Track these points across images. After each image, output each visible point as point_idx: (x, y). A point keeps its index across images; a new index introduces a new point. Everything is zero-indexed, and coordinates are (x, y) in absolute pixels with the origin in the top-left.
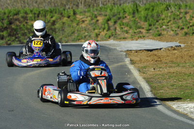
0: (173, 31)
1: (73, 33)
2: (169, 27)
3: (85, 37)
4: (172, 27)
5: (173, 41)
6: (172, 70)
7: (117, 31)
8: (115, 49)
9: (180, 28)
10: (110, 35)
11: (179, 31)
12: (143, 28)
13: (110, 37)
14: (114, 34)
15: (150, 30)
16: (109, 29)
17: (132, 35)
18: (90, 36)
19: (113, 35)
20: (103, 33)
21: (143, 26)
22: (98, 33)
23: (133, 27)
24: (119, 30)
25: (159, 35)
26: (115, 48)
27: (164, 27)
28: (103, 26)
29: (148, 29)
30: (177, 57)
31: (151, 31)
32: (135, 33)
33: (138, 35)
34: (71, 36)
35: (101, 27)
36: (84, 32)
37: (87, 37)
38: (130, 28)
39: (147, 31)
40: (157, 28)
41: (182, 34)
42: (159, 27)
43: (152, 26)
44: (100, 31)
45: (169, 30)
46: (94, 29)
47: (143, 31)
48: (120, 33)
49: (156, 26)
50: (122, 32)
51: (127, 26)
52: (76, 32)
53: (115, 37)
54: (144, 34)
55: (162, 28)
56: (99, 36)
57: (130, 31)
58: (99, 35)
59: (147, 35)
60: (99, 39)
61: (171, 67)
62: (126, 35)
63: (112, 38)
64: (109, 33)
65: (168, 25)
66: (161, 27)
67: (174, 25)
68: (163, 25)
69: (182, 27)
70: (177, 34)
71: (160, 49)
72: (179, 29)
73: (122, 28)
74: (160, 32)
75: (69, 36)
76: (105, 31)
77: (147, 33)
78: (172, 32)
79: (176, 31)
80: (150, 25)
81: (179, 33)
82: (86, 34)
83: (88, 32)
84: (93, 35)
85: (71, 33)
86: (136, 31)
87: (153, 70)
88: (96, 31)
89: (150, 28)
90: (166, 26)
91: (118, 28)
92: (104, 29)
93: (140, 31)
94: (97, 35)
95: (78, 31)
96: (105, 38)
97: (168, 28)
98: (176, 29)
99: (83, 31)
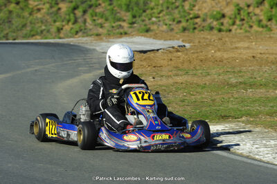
0: (166, 25)
1: (24, 26)
2: (160, 19)
3: (42, 32)
4: (164, 20)
5: (173, 40)
6: (179, 79)
7: (87, 24)
8: (94, 50)
9: (176, 21)
10: (78, 29)
11: (174, 26)
12: (124, 21)
13: (77, 33)
14: (83, 28)
15: (133, 23)
16: (75, 22)
17: (109, 31)
18: (48, 31)
19: (81, 30)
20: (67, 28)
21: (125, 18)
22: (61, 27)
23: (110, 18)
24: (90, 22)
25: (147, 31)
26: (94, 47)
27: (154, 19)
28: (67, 17)
29: (130, 22)
30: (183, 61)
31: (135, 25)
32: (113, 27)
33: (117, 31)
34: (21, 30)
35: (65, 18)
36: (40, 25)
37: (44, 33)
38: (106, 20)
39: (130, 25)
40: (143, 21)
41: (179, 30)
42: (147, 19)
43: (137, 18)
44: (64, 23)
45: (161, 23)
46: (55, 21)
47: (125, 24)
48: (91, 27)
49: (143, 18)
50: (95, 25)
51: (102, 17)
52: (29, 24)
53: (84, 33)
54: (126, 29)
55: (151, 21)
56: (62, 31)
57: (106, 25)
58: (62, 29)
59: (130, 30)
60: (62, 35)
61: (177, 75)
62: (101, 30)
63: (80, 34)
64: (76, 27)
65: (159, 17)
66: (150, 19)
67: (168, 17)
68: (152, 17)
69: (179, 19)
70: (172, 30)
71: (158, 50)
72: (175, 23)
73: (94, 20)
74: (149, 26)
75: (18, 30)
76: (70, 24)
77: (131, 27)
78: (165, 27)
79: (170, 25)
80: (134, 17)
81: (175, 28)
82: (43, 27)
83: (46, 26)
84: (54, 29)
85: (20, 26)
86: (114, 25)
87: (152, 80)
88: (58, 24)
89: (134, 20)
90: (157, 17)
91: (89, 21)
92: (69, 21)
93: (120, 25)
94: (59, 30)
95: (31, 23)
96: (70, 35)
97: (159, 21)
98: (171, 23)
99: (38, 23)
